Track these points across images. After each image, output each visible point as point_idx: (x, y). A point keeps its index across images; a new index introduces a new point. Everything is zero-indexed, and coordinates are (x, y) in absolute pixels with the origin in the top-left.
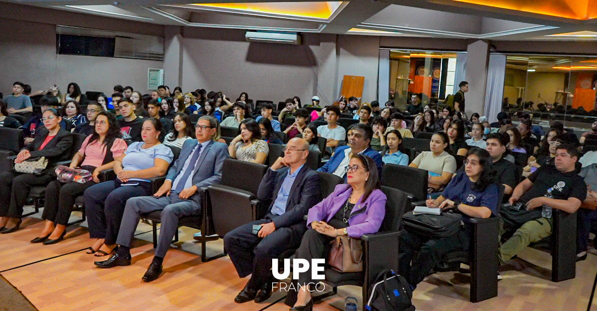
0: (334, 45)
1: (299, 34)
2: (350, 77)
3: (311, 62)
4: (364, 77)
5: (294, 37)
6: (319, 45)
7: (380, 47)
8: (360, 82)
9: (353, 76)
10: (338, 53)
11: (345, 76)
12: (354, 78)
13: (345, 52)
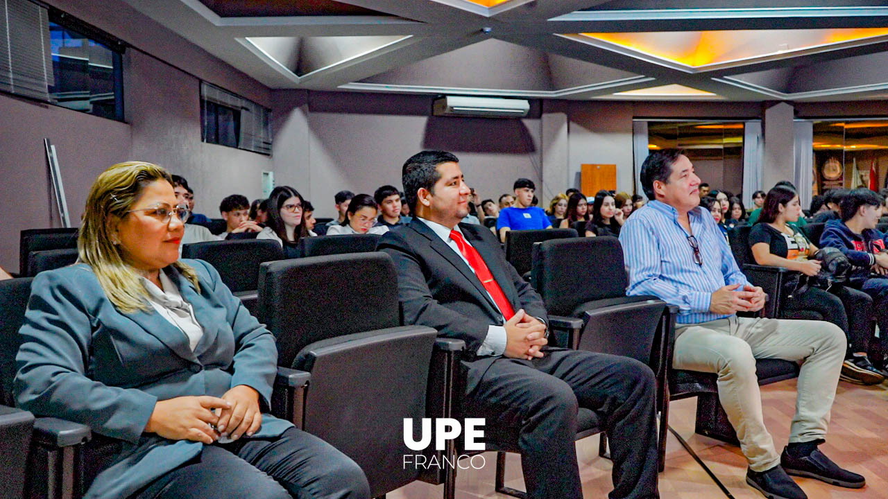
0: (565, 117)
1: (531, 100)
2: (593, 166)
4: (615, 166)
5: (525, 105)
6: (540, 117)
7: (634, 118)
8: (610, 171)
9: (597, 165)
10: (568, 130)
11: (582, 165)
12: (599, 167)
13: (578, 127)
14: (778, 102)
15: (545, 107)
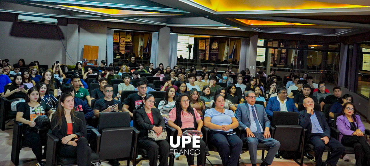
0: (78, 26)
2: (89, 46)
3: (61, 37)
4: (98, 47)
6: (67, 25)
7: (108, 28)
8: (96, 49)
9: (91, 46)
10: (79, 31)
11: (84, 46)
12: (91, 47)
13: (84, 30)
14: (164, 26)
15: (69, 22)
